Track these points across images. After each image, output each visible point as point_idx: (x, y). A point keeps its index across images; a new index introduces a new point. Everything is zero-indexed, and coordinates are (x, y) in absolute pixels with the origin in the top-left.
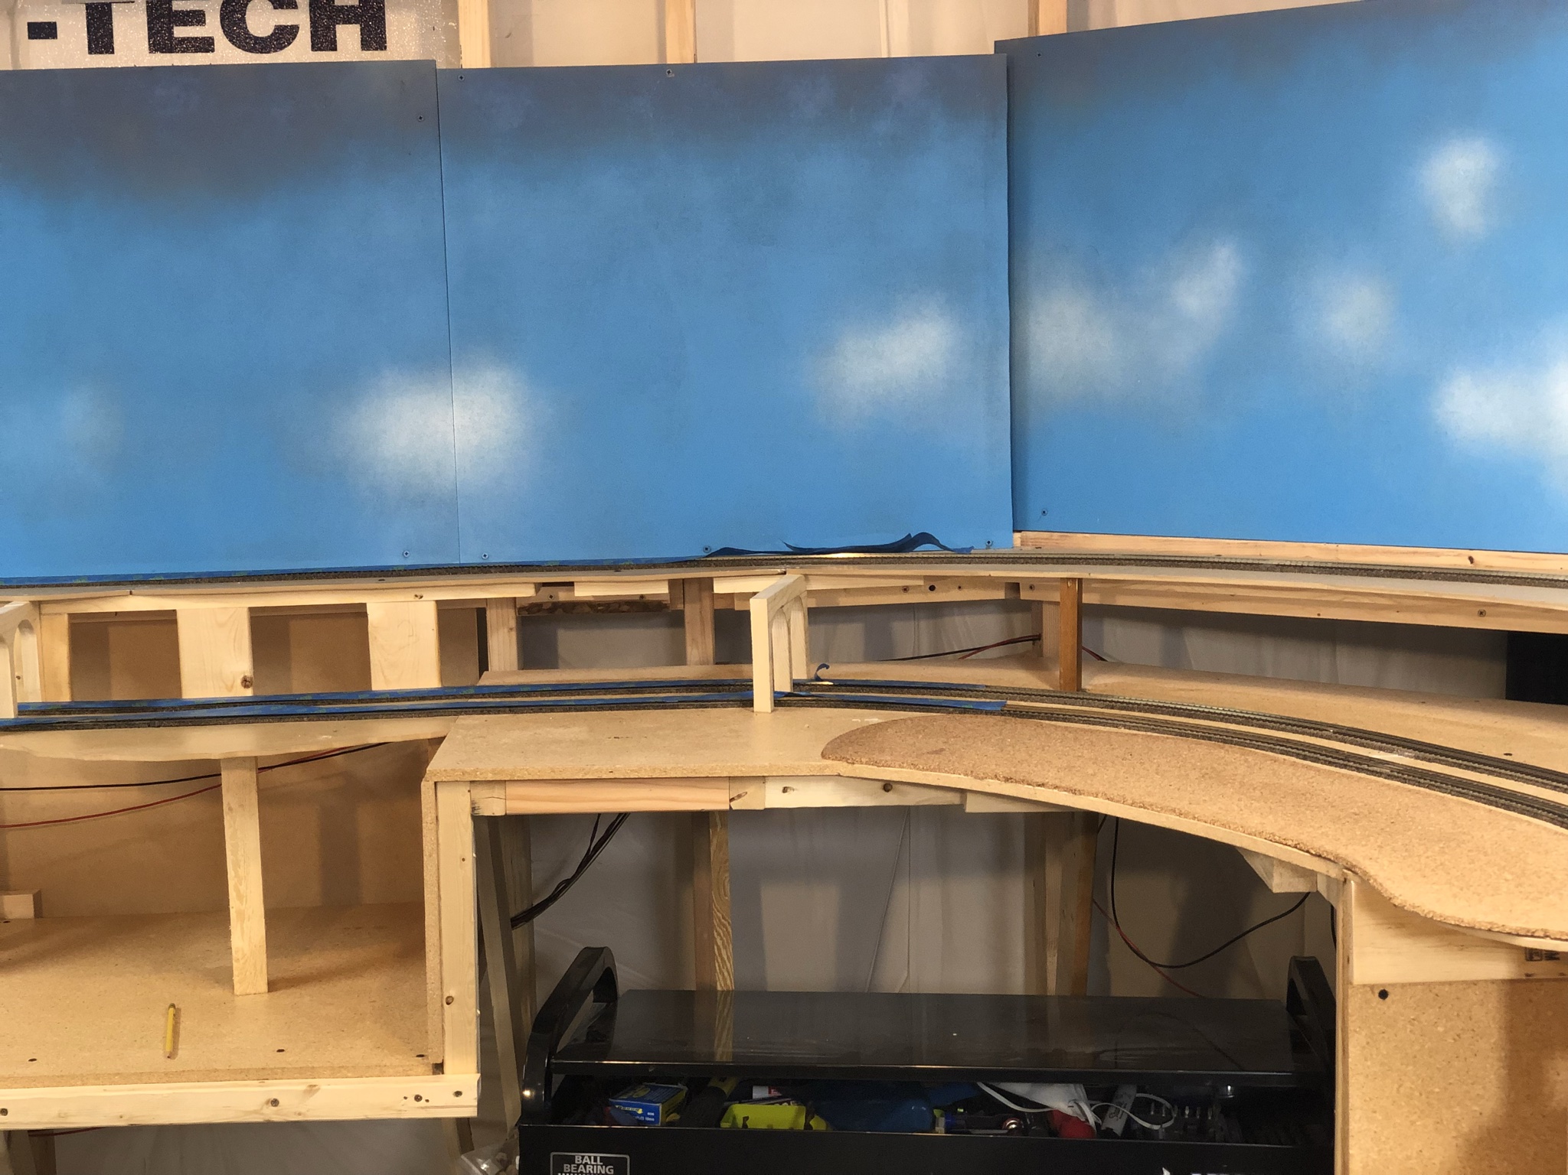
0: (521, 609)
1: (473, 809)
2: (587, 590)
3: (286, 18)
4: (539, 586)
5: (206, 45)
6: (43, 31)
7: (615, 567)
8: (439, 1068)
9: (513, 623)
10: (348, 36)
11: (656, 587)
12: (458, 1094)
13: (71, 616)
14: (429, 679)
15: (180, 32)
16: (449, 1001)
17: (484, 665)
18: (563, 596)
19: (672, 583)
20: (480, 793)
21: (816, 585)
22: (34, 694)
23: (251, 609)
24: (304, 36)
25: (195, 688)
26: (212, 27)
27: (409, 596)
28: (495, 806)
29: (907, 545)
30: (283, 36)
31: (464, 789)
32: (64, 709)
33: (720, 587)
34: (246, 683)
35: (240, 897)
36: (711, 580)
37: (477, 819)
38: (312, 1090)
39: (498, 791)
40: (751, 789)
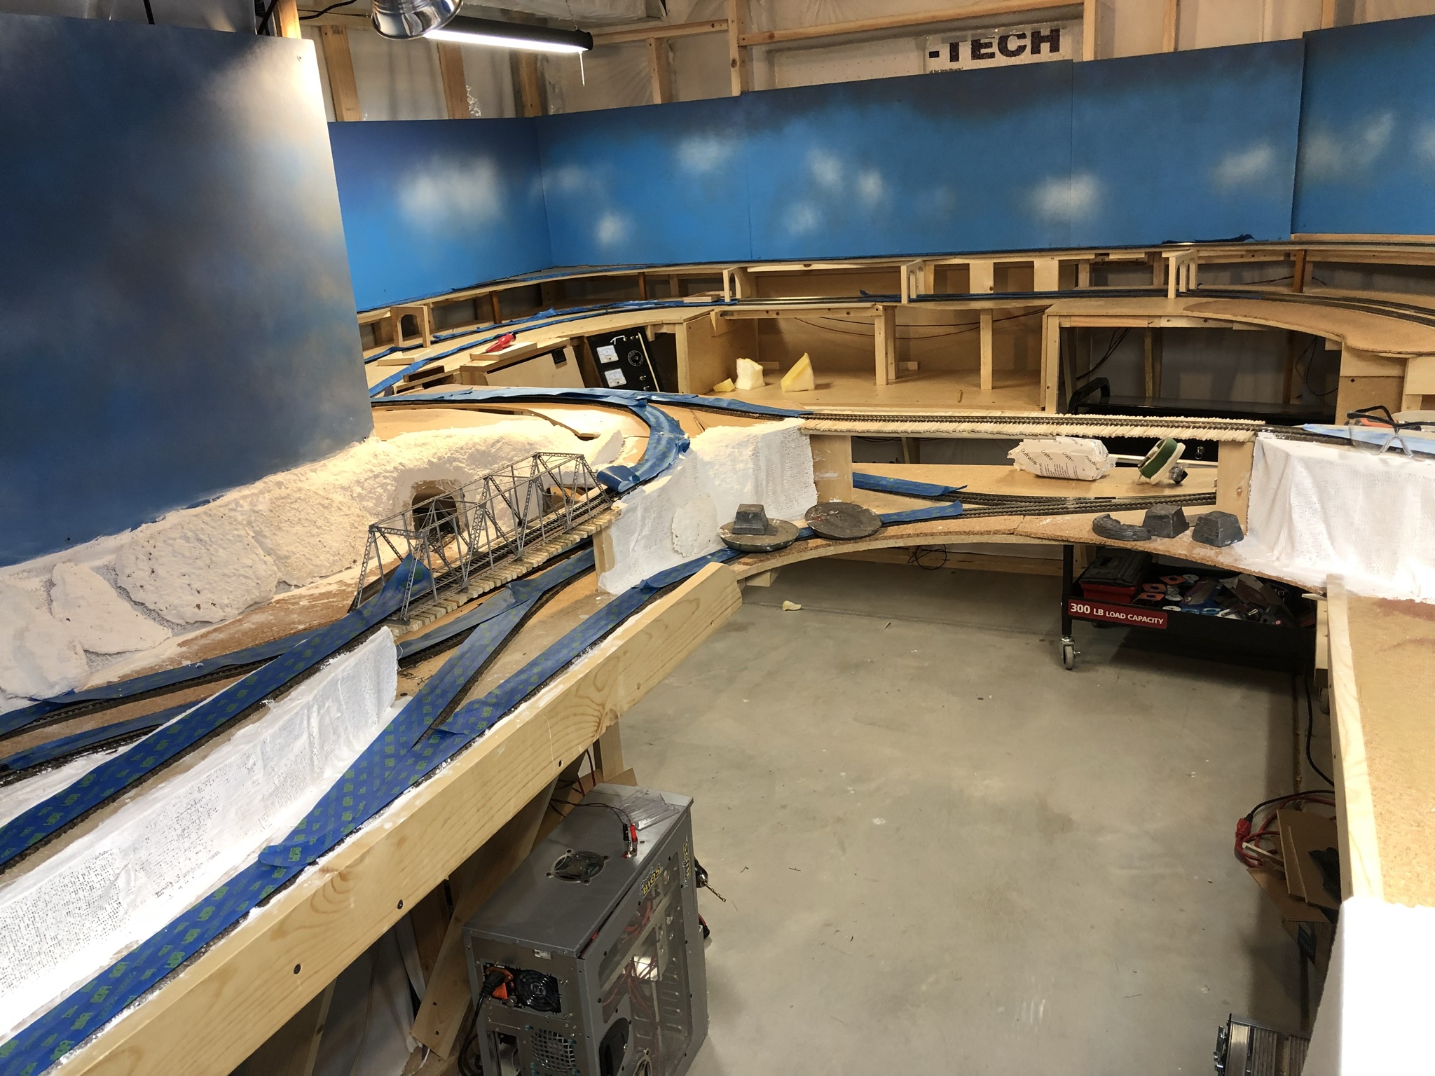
0: (1090, 265)
1: (1061, 324)
2: (1114, 257)
3: (1022, 42)
4: (1097, 255)
5: (992, 55)
6: (935, 55)
7: (1126, 248)
8: (1043, 409)
9: (1088, 270)
10: (1045, 47)
11: (1140, 255)
13: (935, 266)
14: (1054, 287)
15: (983, 51)
16: (1048, 388)
18: (1107, 259)
19: (1146, 253)
20: (1063, 319)
21: (1201, 254)
22: (922, 292)
23: (994, 263)
24: (1028, 49)
25: (974, 289)
26: (995, 49)
27: (1049, 259)
28: (1067, 324)
29: (1241, 239)
30: (1021, 49)
31: (1057, 318)
32: (932, 296)
33: (1164, 255)
34: (991, 289)
35: (984, 357)
36: (1161, 253)
38: (1002, 412)
39: (1068, 319)
40: (1156, 320)
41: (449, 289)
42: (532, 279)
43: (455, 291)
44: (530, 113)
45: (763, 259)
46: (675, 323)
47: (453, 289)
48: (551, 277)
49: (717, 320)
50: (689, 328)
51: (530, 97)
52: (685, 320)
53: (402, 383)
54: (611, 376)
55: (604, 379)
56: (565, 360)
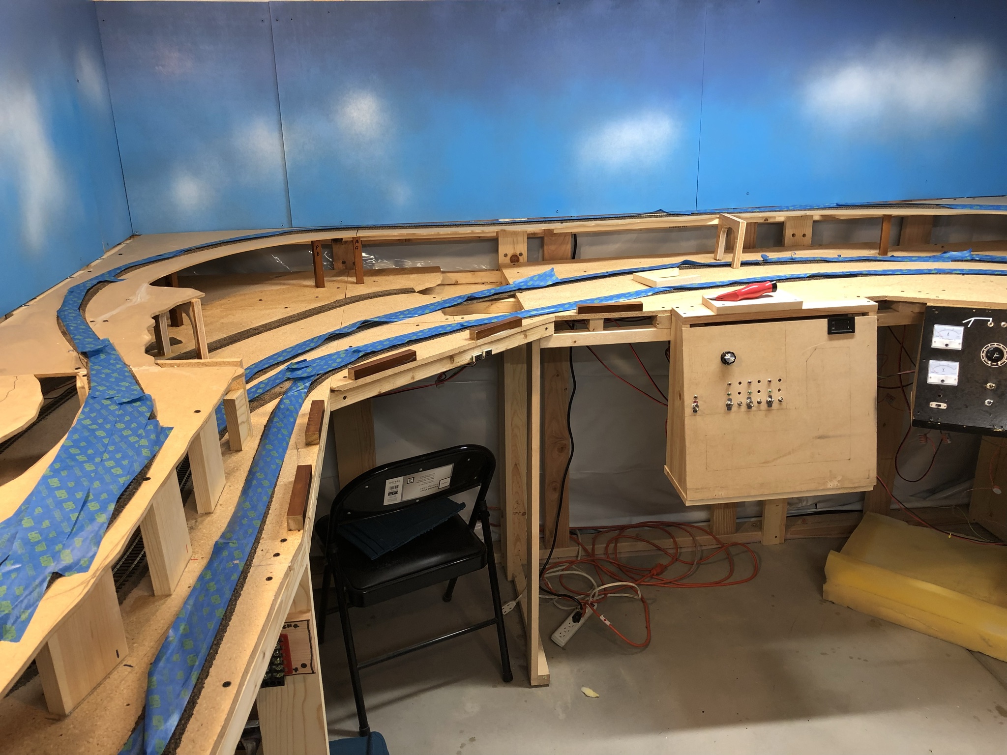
43: (839, 206)
53: (572, 313)
54: (936, 369)
55: (924, 370)
56: (853, 331)
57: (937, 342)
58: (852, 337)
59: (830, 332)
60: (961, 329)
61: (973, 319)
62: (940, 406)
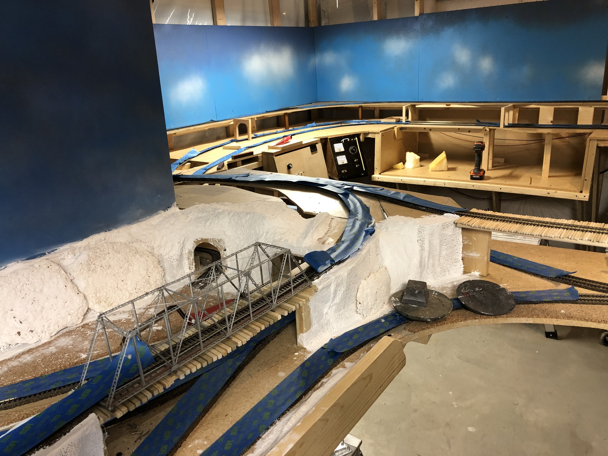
1: (597, 145)
8: (581, 192)
12: (585, 196)
13: (520, 108)
14: (590, 123)
16: (586, 180)
17: (602, 122)
20: (599, 142)
22: (511, 122)
23: (555, 108)
25: (541, 122)
27: (589, 106)
28: (602, 145)
31: (595, 141)
32: (516, 124)
34: (551, 122)
35: (545, 160)
37: (598, 147)
38: (556, 192)
39: (603, 142)
41: (264, 111)
42: (305, 107)
43: (267, 112)
44: (312, 25)
45: (424, 101)
46: (375, 133)
47: (266, 111)
48: (315, 106)
49: (398, 131)
50: (382, 135)
51: (313, 17)
52: (381, 131)
53: (230, 160)
54: (340, 159)
55: (336, 161)
56: (317, 150)
57: (337, 150)
58: (317, 152)
59: (312, 152)
60: (342, 144)
61: (343, 140)
62: (345, 171)
